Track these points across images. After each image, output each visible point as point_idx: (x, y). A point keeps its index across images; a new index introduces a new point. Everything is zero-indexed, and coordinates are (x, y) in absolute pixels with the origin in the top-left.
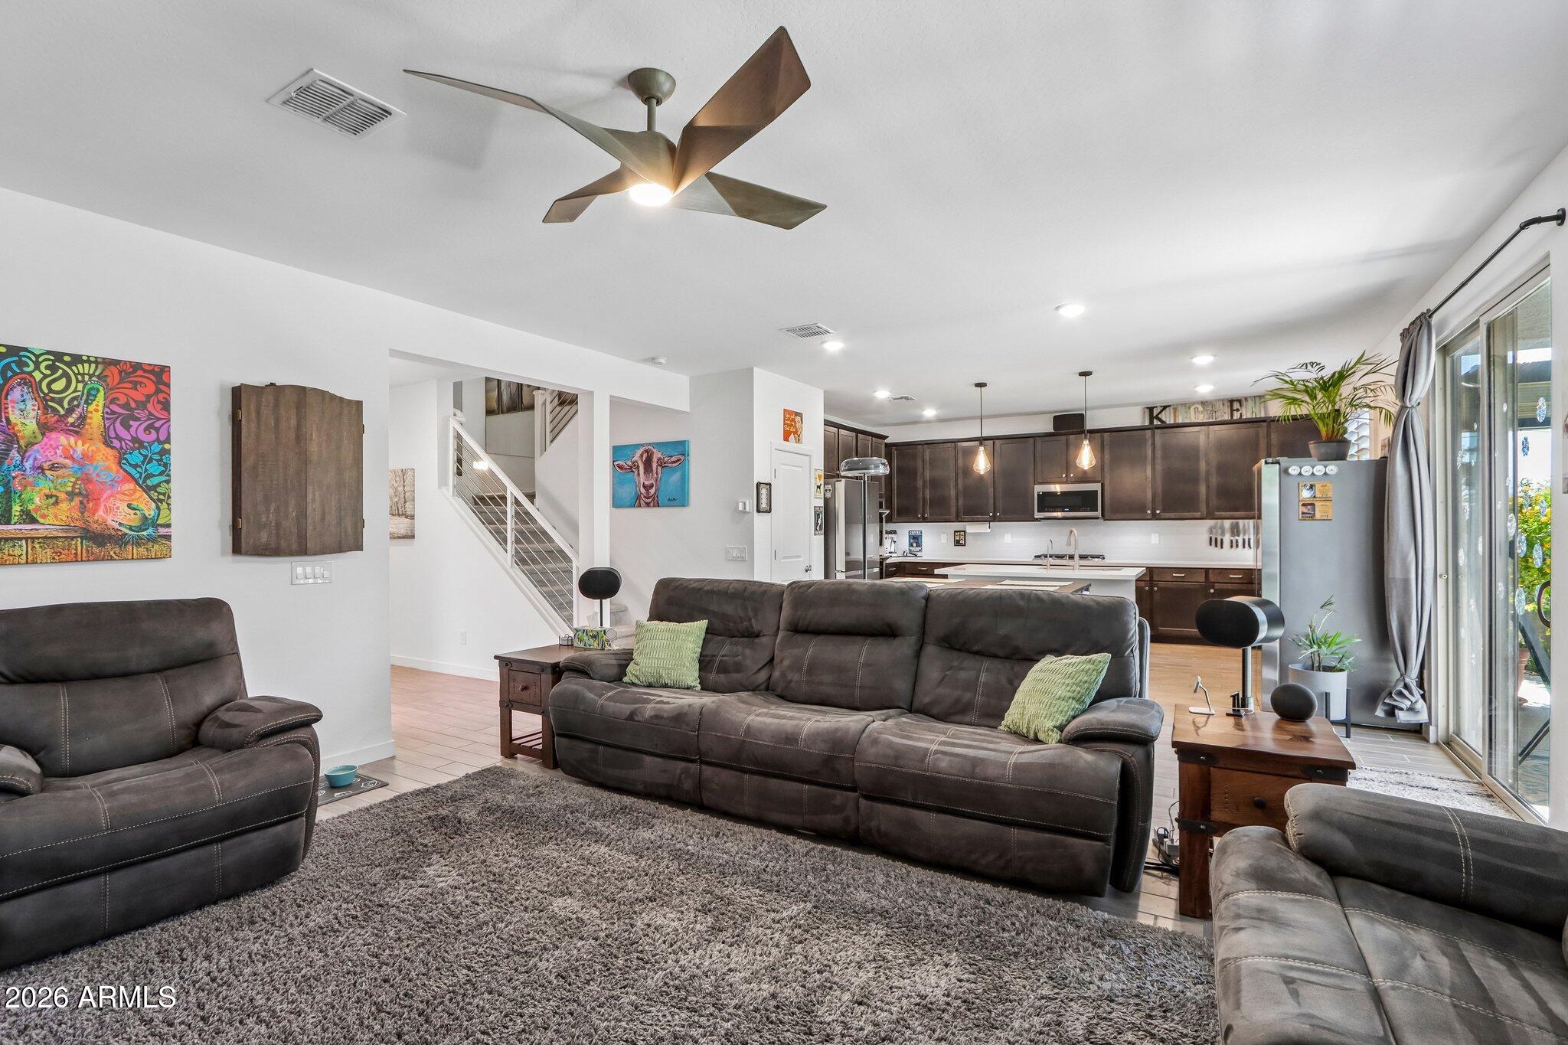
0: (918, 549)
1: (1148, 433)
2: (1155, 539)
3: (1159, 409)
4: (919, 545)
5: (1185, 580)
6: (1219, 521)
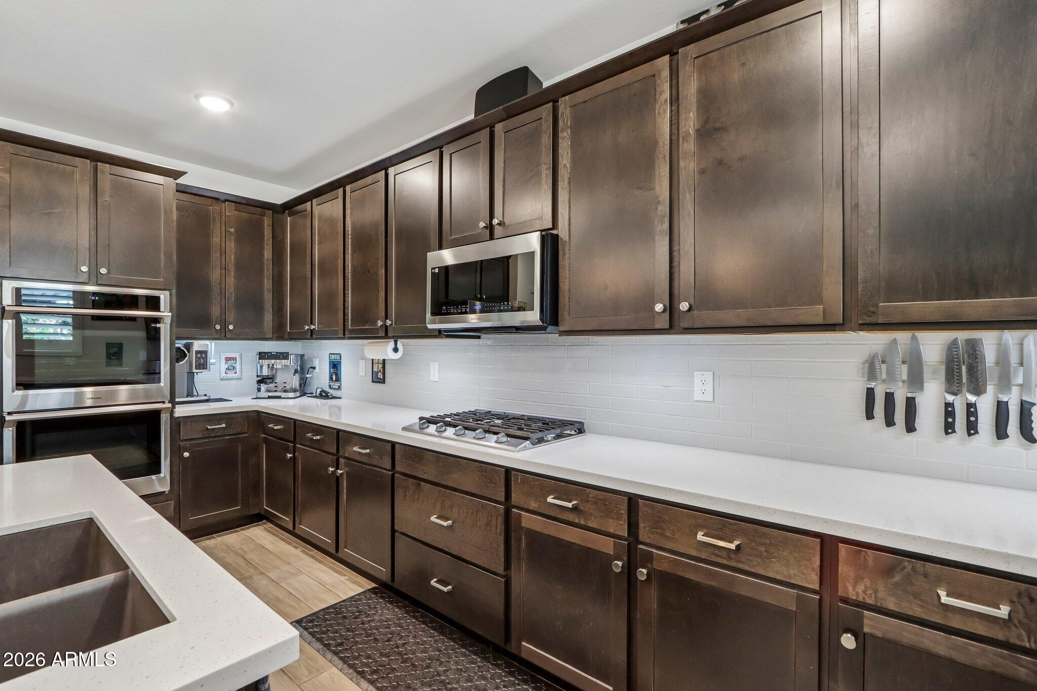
0: (336, 385)
1: (663, 64)
2: (702, 387)
4: (339, 379)
5: (741, 566)
6: (902, 337)
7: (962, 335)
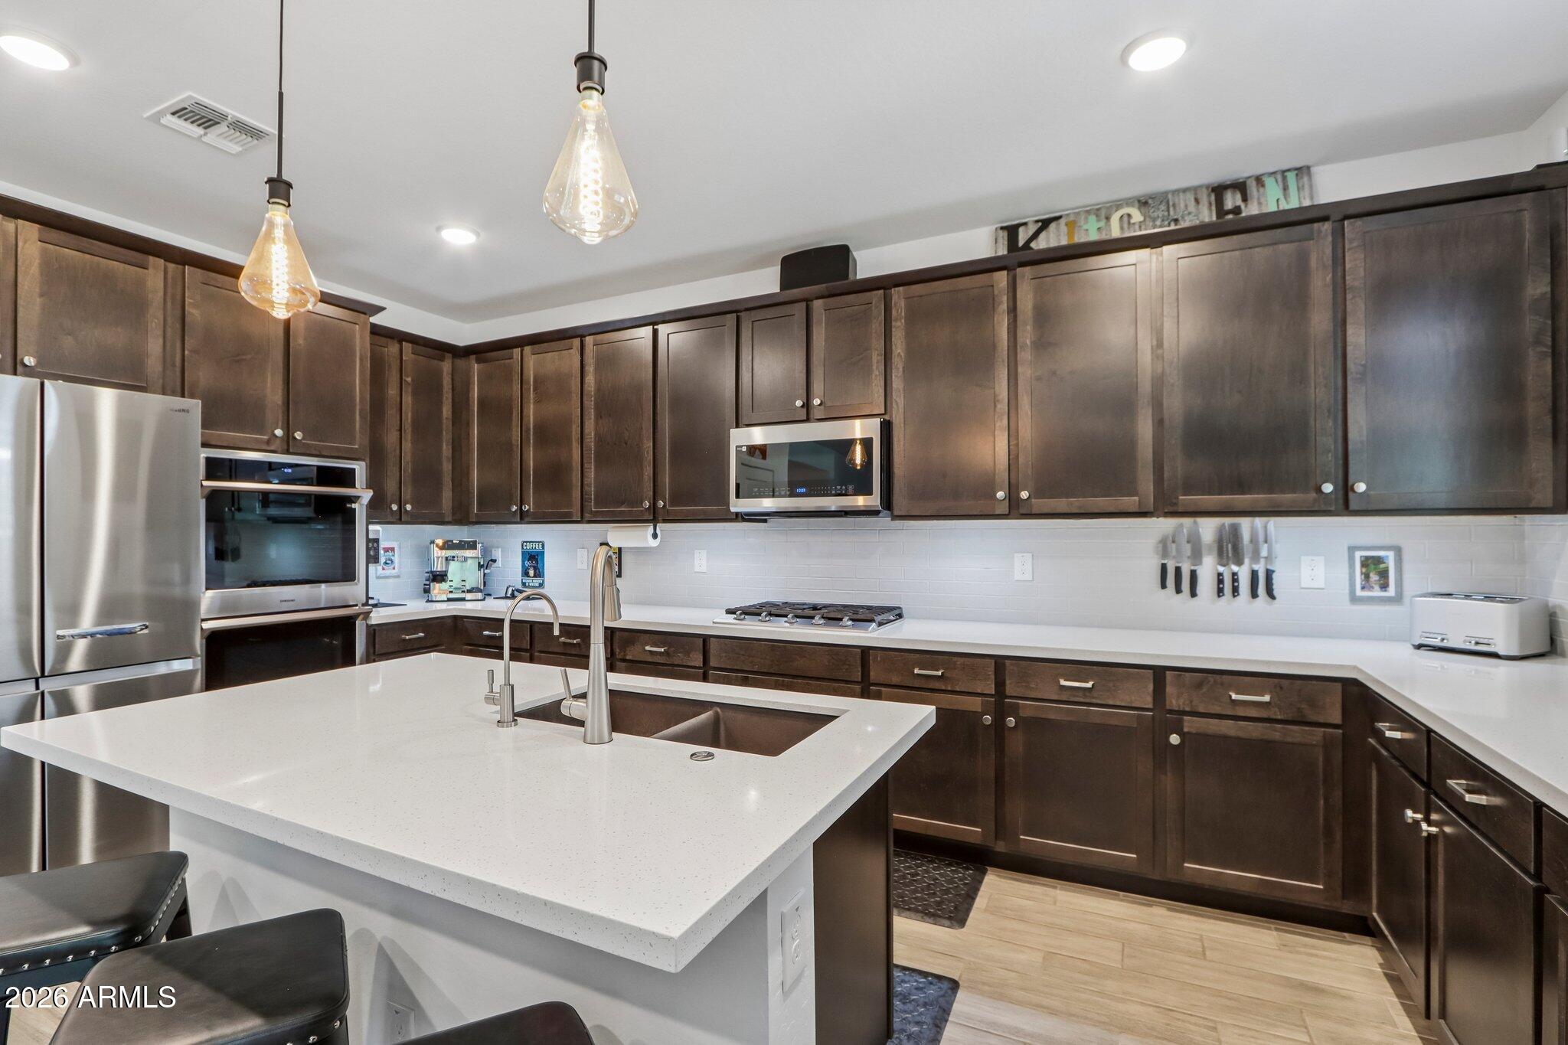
0: (537, 582)
1: (1001, 278)
2: (1022, 568)
3: (1032, 229)
4: (539, 574)
5: (1094, 701)
6: (1187, 521)
7: (1228, 521)
